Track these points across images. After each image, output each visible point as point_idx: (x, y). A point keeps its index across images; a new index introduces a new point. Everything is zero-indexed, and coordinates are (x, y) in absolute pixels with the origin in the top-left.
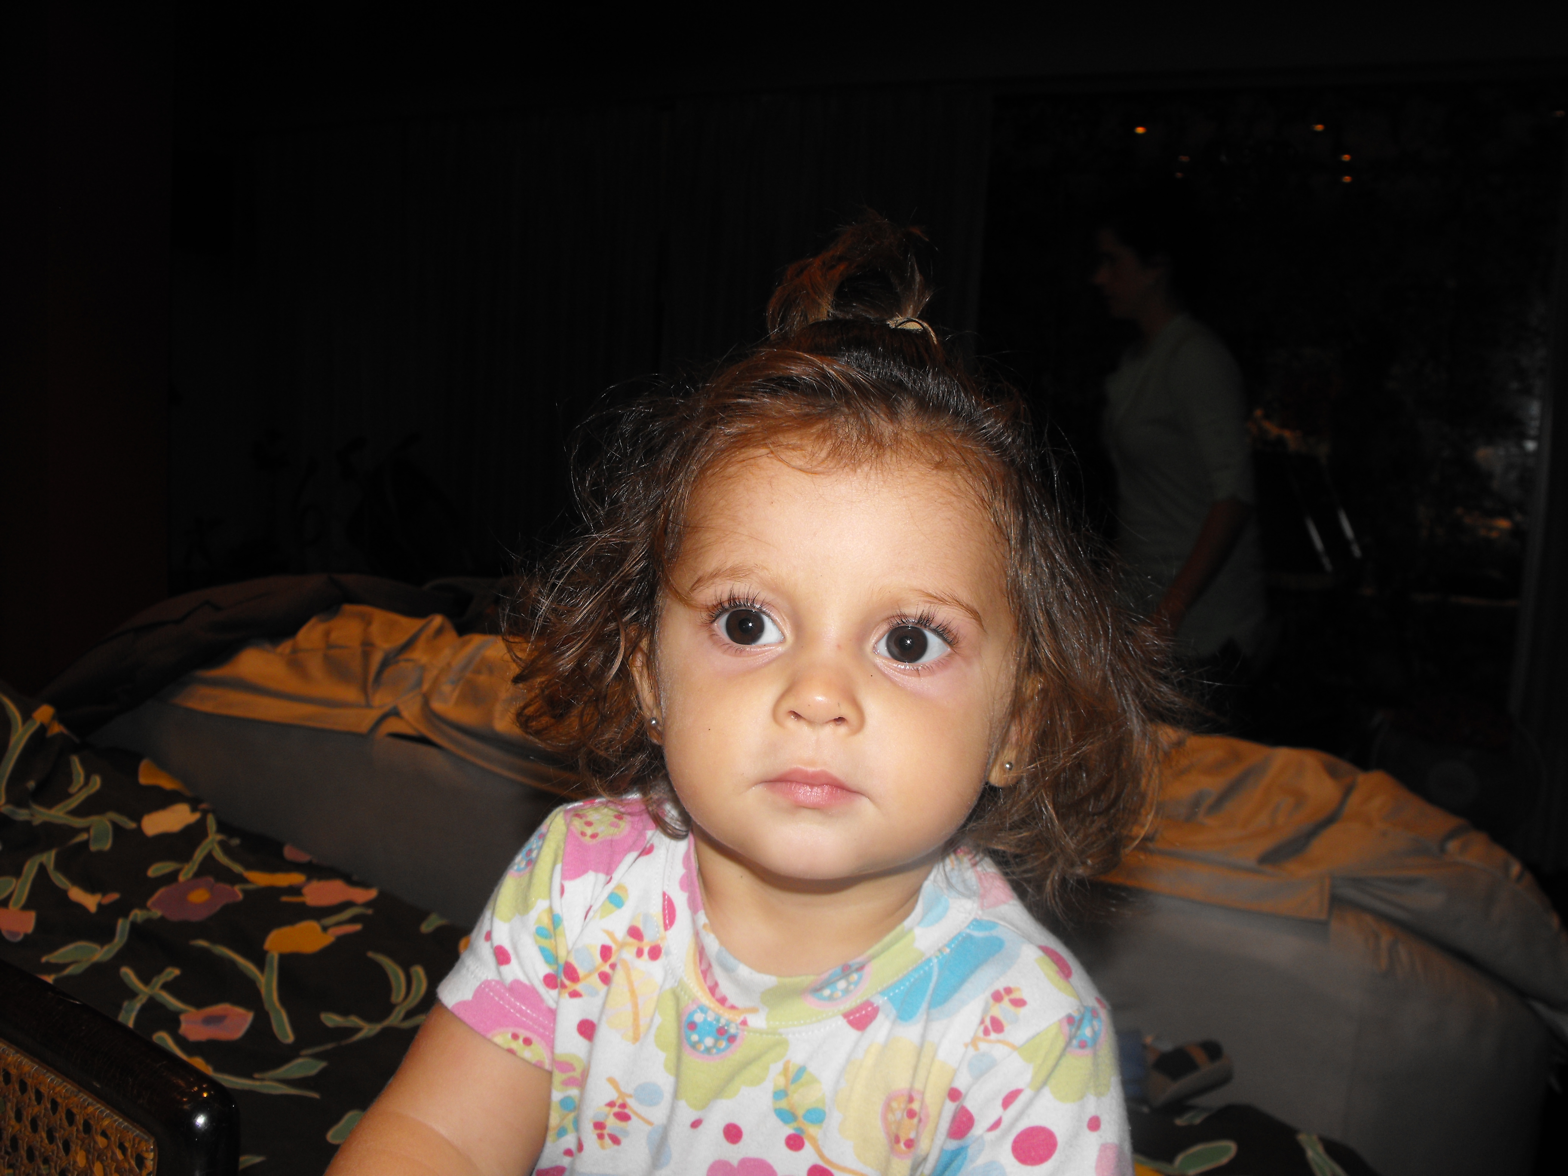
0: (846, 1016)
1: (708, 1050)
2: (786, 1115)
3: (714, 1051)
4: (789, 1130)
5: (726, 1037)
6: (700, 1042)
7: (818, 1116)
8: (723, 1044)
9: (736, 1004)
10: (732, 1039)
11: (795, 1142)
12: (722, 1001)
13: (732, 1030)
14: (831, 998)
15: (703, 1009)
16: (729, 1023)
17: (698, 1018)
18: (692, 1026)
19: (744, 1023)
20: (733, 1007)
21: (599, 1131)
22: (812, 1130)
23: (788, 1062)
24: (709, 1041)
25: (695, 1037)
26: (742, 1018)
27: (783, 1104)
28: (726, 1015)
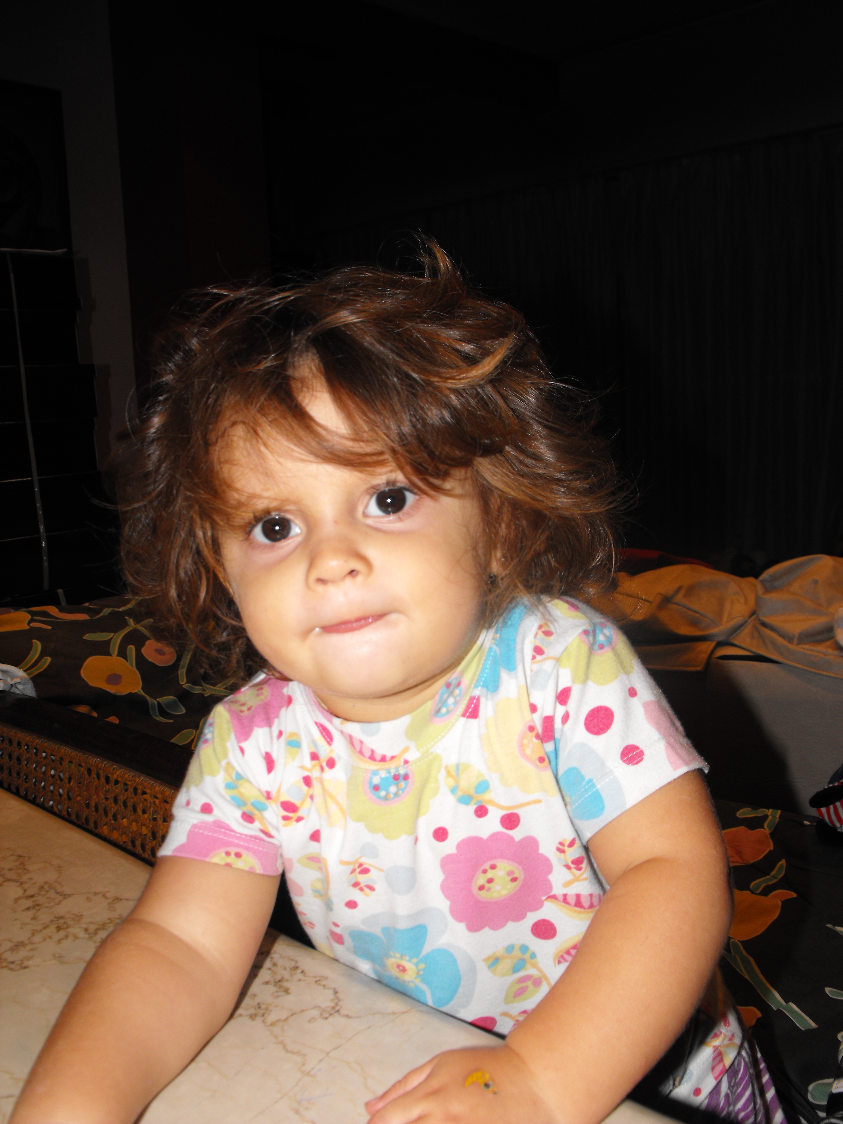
0: (464, 715)
1: (396, 794)
2: (465, 799)
3: (400, 792)
4: (473, 807)
5: (401, 779)
6: (388, 793)
7: (483, 786)
8: (403, 784)
9: (394, 754)
10: (406, 777)
11: (481, 812)
12: (383, 759)
13: (402, 772)
14: (448, 712)
15: (375, 773)
16: (397, 768)
17: (376, 781)
18: (376, 788)
19: (406, 762)
20: (393, 758)
21: (358, 887)
22: (486, 797)
23: (446, 767)
24: (393, 789)
25: (383, 793)
26: (402, 761)
27: (460, 793)
28: (392, 767)
